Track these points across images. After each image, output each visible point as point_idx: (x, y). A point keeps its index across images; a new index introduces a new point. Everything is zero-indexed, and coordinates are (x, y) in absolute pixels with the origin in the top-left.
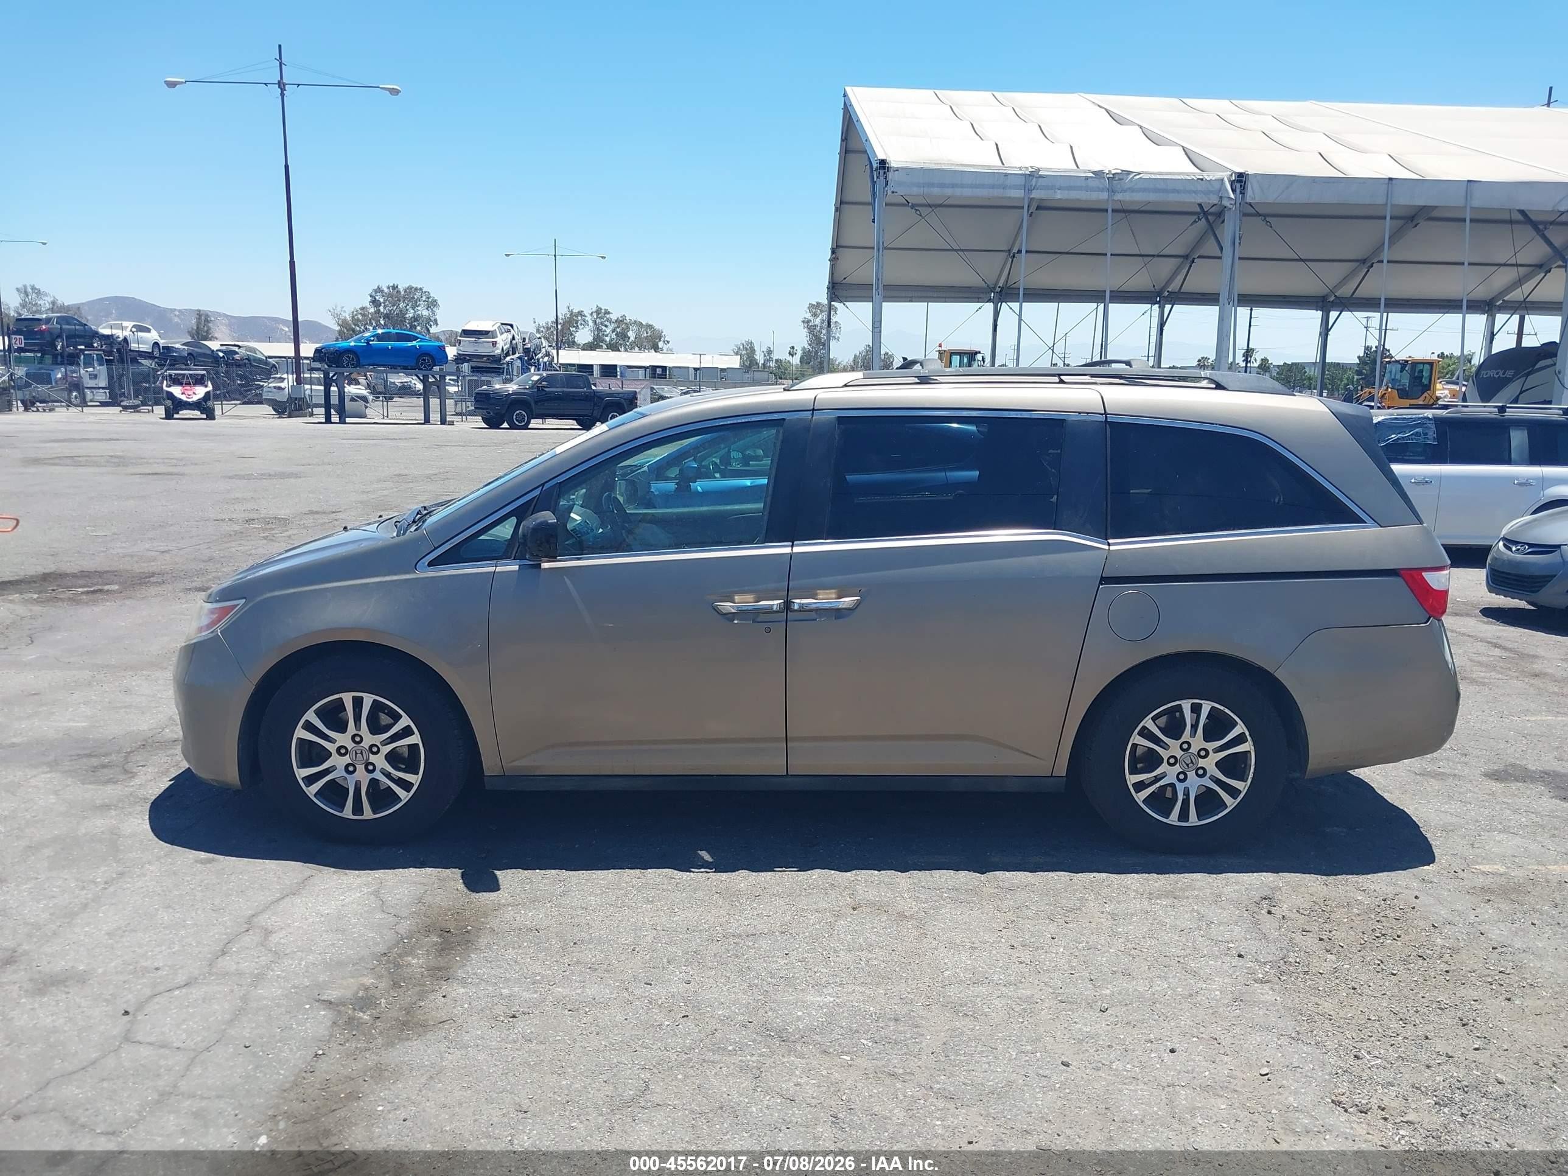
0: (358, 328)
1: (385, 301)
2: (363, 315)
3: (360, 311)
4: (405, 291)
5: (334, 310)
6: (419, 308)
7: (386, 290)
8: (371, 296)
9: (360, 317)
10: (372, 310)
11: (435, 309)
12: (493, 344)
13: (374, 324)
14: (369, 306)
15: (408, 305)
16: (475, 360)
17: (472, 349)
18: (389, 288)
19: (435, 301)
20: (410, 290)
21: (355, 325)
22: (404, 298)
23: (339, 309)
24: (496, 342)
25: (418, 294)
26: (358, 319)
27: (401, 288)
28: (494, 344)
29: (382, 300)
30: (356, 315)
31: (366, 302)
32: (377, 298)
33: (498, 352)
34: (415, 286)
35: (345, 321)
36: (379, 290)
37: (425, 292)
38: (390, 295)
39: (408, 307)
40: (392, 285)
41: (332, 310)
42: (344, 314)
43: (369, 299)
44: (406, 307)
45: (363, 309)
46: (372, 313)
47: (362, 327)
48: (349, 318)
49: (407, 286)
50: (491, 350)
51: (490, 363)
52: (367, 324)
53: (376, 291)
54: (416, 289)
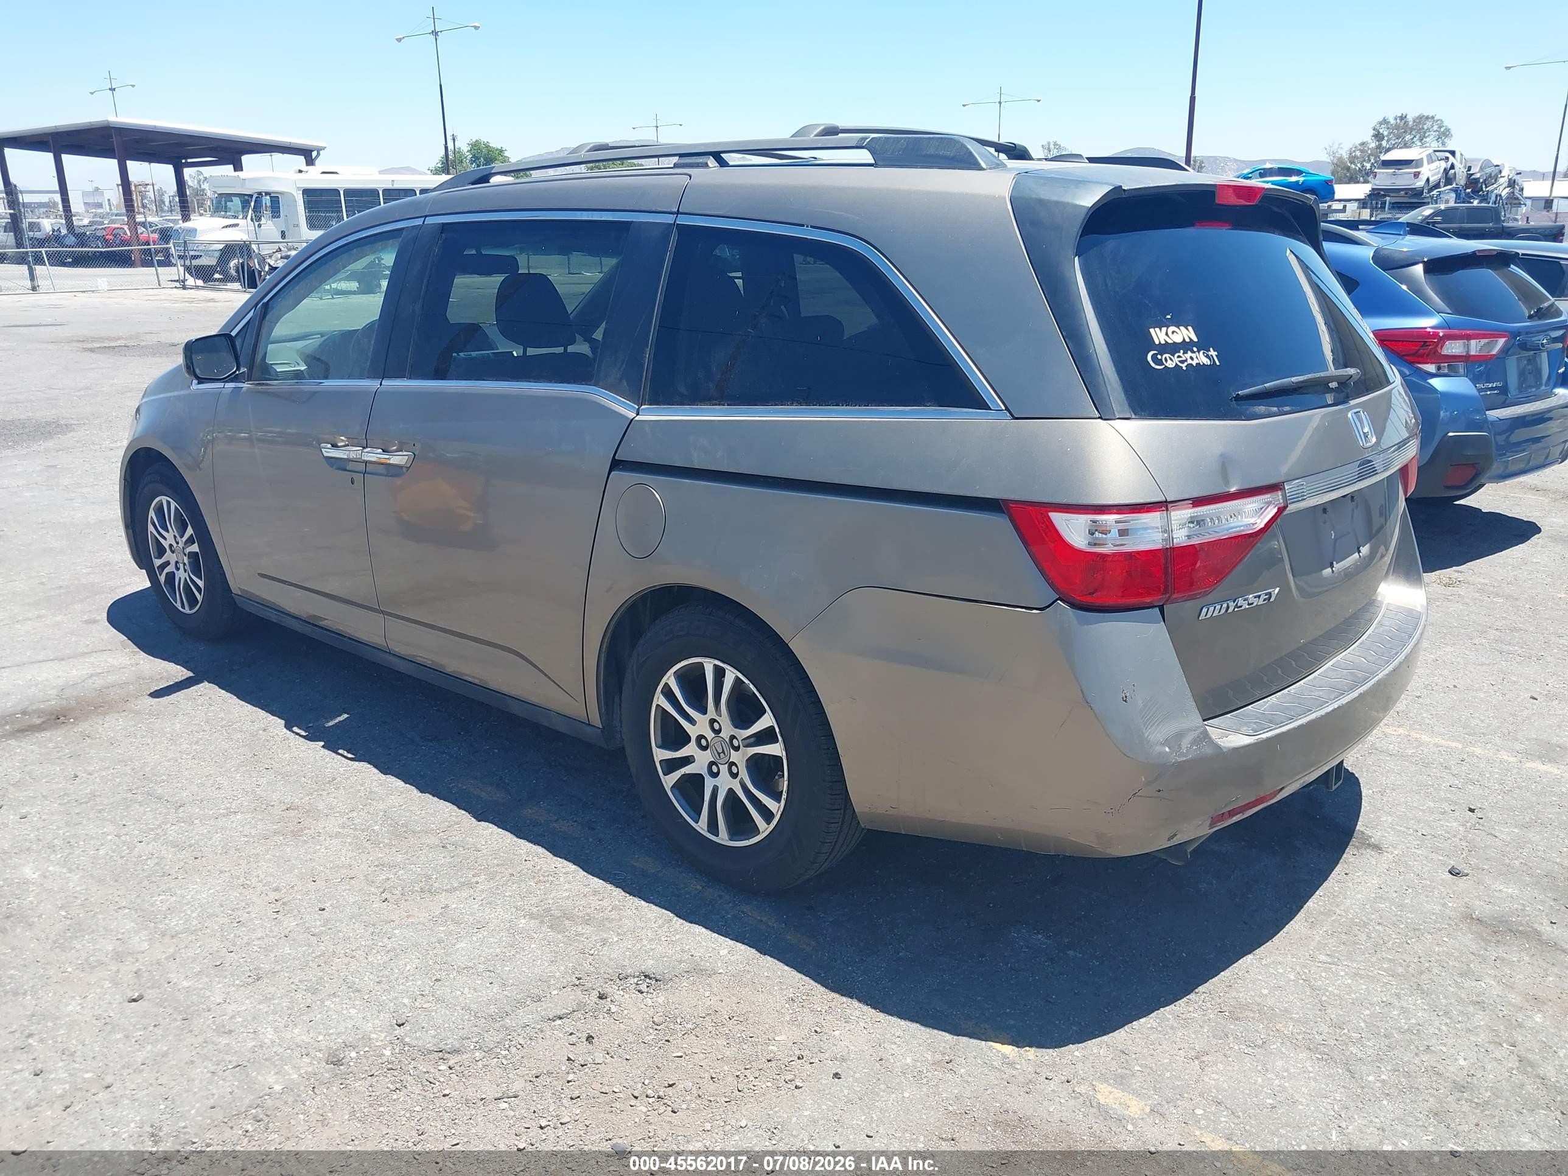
0: (1353, 166)
1: (1390, 133)
2: (1362, 151)
3: (1359, 147)
4: (1414, 121)
5: (1330, 146)
6: (1428, 140)
7: (1392, 121)
8: (1374, 130)
9: (1358, 153)
10: (1373, 145)
11: (1446, 140)
12: (1415, 175)
13: (1372, 161)
14: (1370, 141)
15: (1415, 137)
16: (1392, 195)
17: (1389, 183)
18: (1396, 119)
19: (1448, 130)
20: (1421, 119)
21: (1351, 163)
22: (1412, 129)
23: (1336, 146)
24: (1419, 173)
25: (1429, 124)
26: (1355, 157)
27: (1410, 118)
28: (1417, 175)
29: (1385, 133)
30: (1354, 151)
31: (1367, 136)
32: (1381, 131)
33: (1420, 183)
34: (1426, 114)
35: (1340, 159)
36: (1385, 121)
37: (1437, 121)
38: (1397, 127)
39: (1415, 139)
40: (1400, 115)
41: (1328, 148)
42: (1340, 152)
43: (1372, 132)
44: (1413, 139)
45: (1363, 144)
46: (1372, 149)
47: (1359, 165)
48: (1345, 156)
49: (1417, 115)
50: (1412, 182)
51: (1409, 197)
52: (1364, 161)
53: (1381, 123)
54: (1427, 118)
